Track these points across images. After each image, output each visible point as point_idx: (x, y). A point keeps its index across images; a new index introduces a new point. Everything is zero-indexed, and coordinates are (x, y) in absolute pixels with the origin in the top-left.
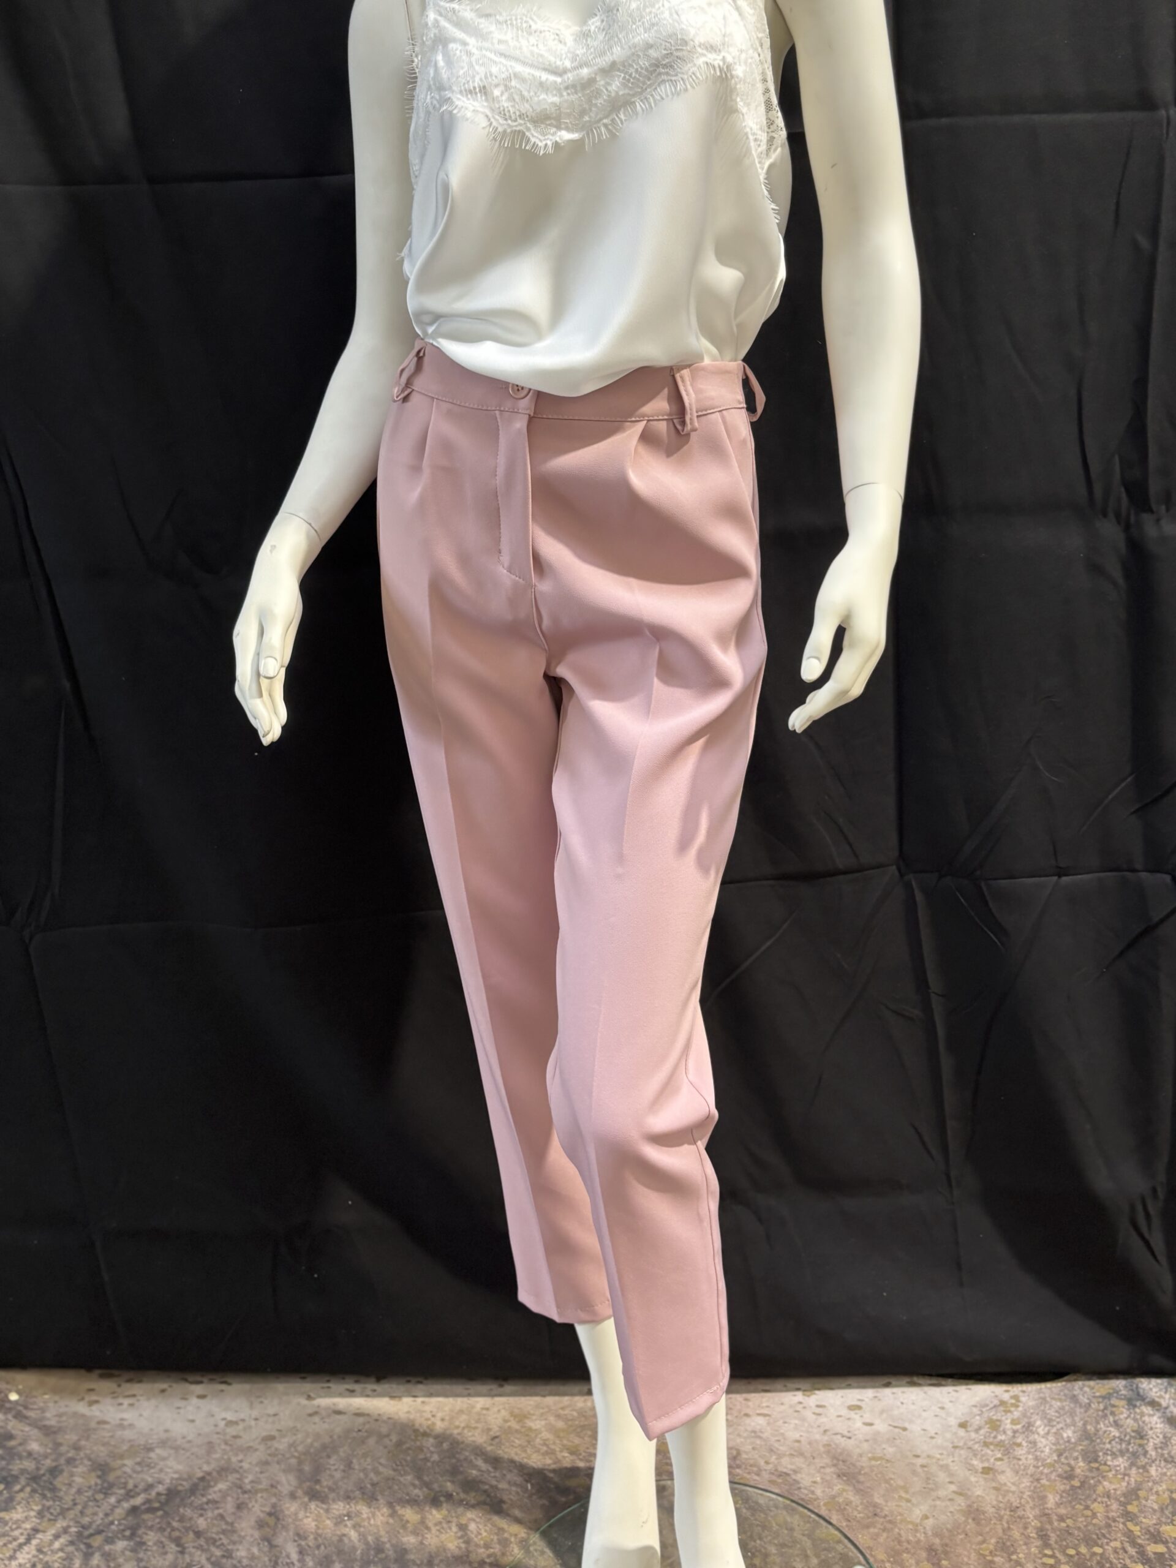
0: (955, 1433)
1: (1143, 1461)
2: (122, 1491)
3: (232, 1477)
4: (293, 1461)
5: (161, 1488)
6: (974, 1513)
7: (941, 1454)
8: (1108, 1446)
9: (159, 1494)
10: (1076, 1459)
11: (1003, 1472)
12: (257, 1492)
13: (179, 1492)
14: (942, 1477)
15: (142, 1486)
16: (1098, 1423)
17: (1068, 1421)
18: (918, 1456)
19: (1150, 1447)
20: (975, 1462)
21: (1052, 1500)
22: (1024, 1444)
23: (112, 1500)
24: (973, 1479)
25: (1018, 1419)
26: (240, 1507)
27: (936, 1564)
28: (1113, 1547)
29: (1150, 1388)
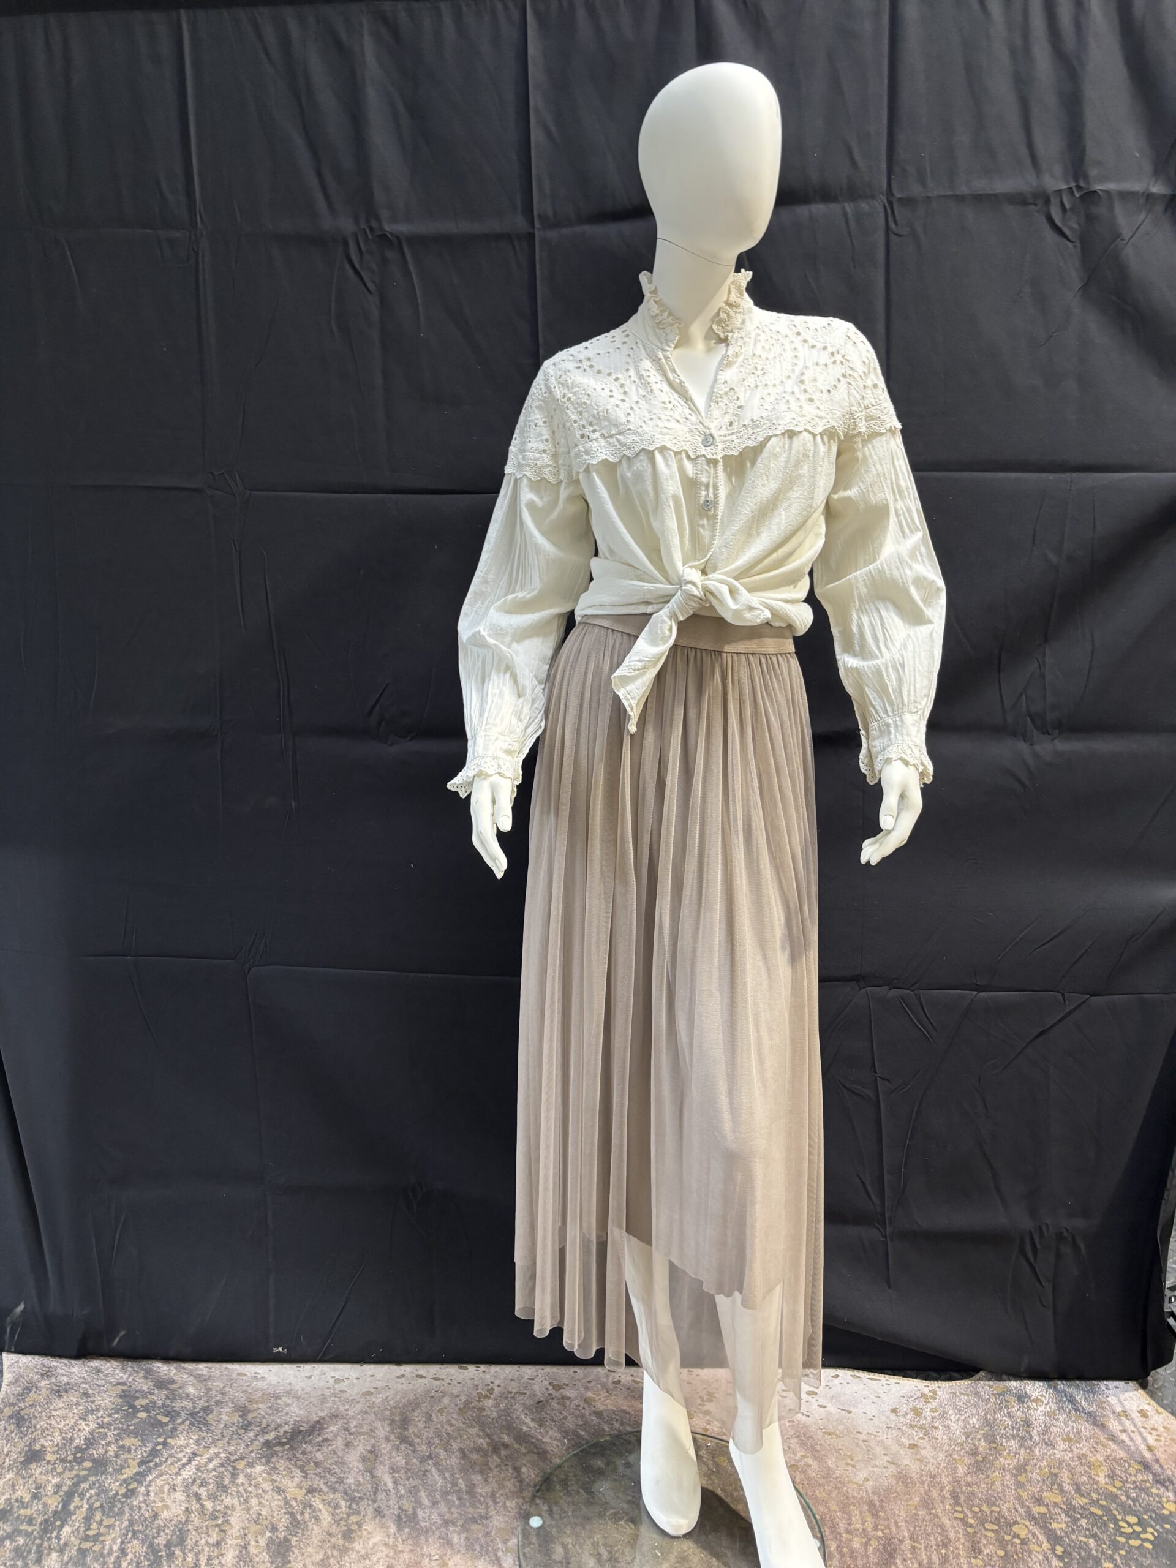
0: (888, 1417)
1: (1030, 1443)
2: (258, 1428)
3: (341, 1422)
4: (387, 1413)
5: (287, 1428)
6: (903, 1478)
7: (878, 1432)
8: (1003, 1431)
9: (285, 1432)
10: (980, 1439)
11: (925, 1448)
12: (360, 1434)
13: (300, 1432)
14: (878, 1450)
15: (273, 1426)
16: (995, 1413)
17: (974, 1411)
18: (860, 1433)
19: (1034, 1434)
20: (903, 1440)
21: (961, 1470)
22: (940, 1426)
23: (251, 1434)
24: (902, 1453)
25: (936, 1408)
26: (348, 1445)
27: (875, 1515)
28: (1007, 1507)
29: (1035, 1388)
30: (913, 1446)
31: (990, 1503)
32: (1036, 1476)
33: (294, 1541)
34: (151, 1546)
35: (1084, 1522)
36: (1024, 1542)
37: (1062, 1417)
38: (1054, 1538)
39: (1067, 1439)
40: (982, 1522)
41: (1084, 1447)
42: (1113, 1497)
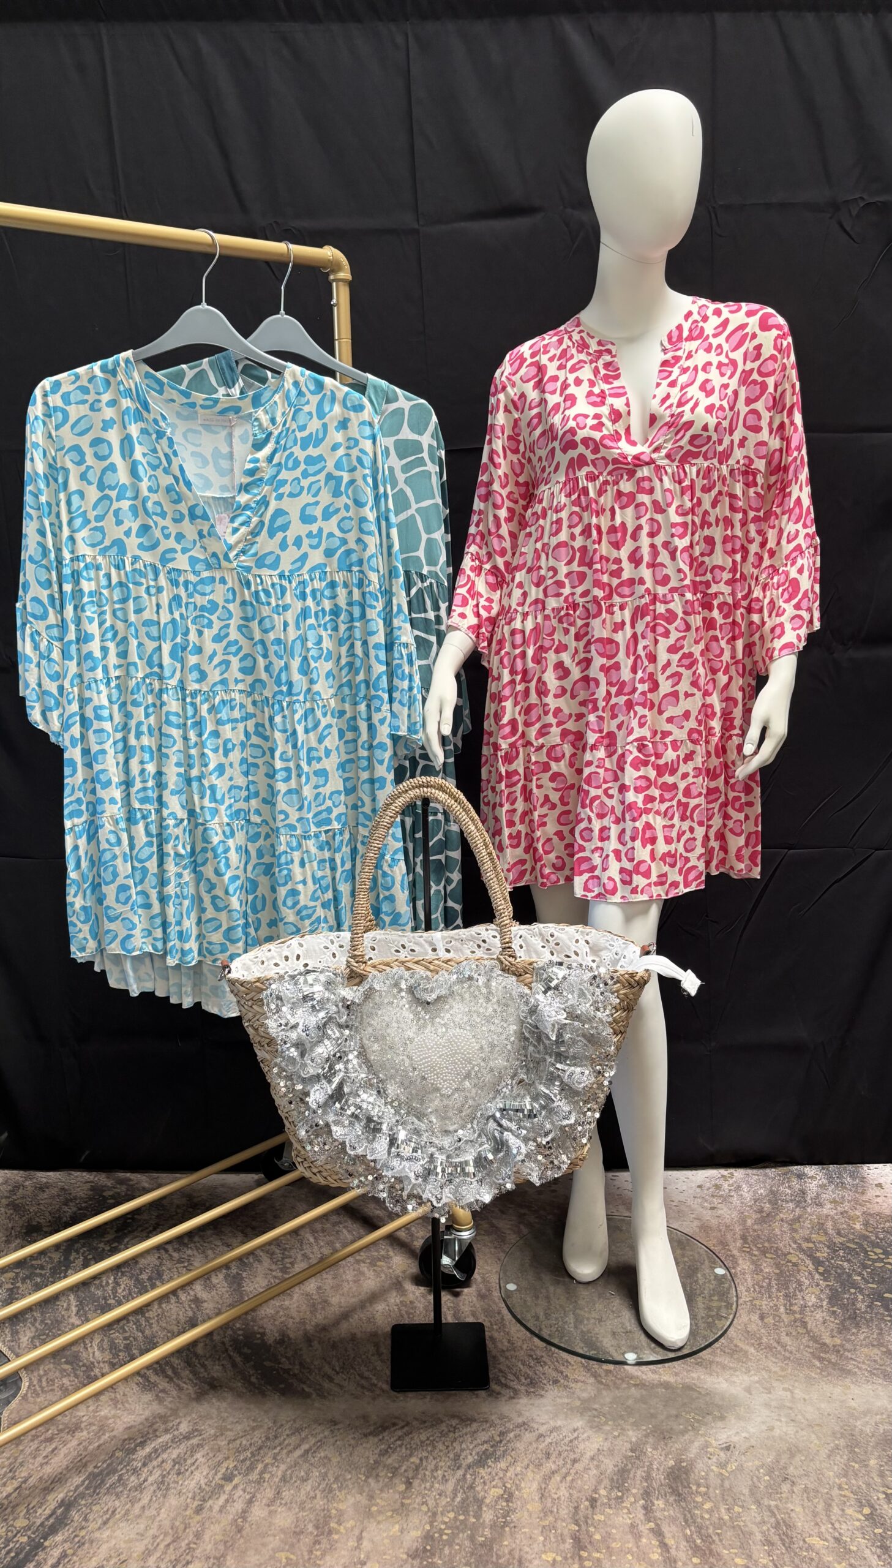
1: (804, 1204)
6: (706, 1227)
7: (687, 1200)
8: (784, 1197)
10: (765, 1203)
11: (722, 1209)
16: (779, 1186)
17: (762, 1186)
19: (808, 1198)
20: (706, 1204)
21: (750, 1222)
22: (735, 1195)
24: (705, 1212)
25: (733, 1184)
27: (683, 1249)
28: (785, 1243)
29: (810, 1170)
30: (713, 1208)
31: (769, 1241)
32: (807, 1224)
33: (244, 1274)
34: (137, 1280)
35: (841, 1253)
36: (795, 1265)
37: (831, 1188)
38: (817, 1263)
39: (834, 1202)
40: (764, 1252)
41: (846, 1206)
42: (865, 1238)
